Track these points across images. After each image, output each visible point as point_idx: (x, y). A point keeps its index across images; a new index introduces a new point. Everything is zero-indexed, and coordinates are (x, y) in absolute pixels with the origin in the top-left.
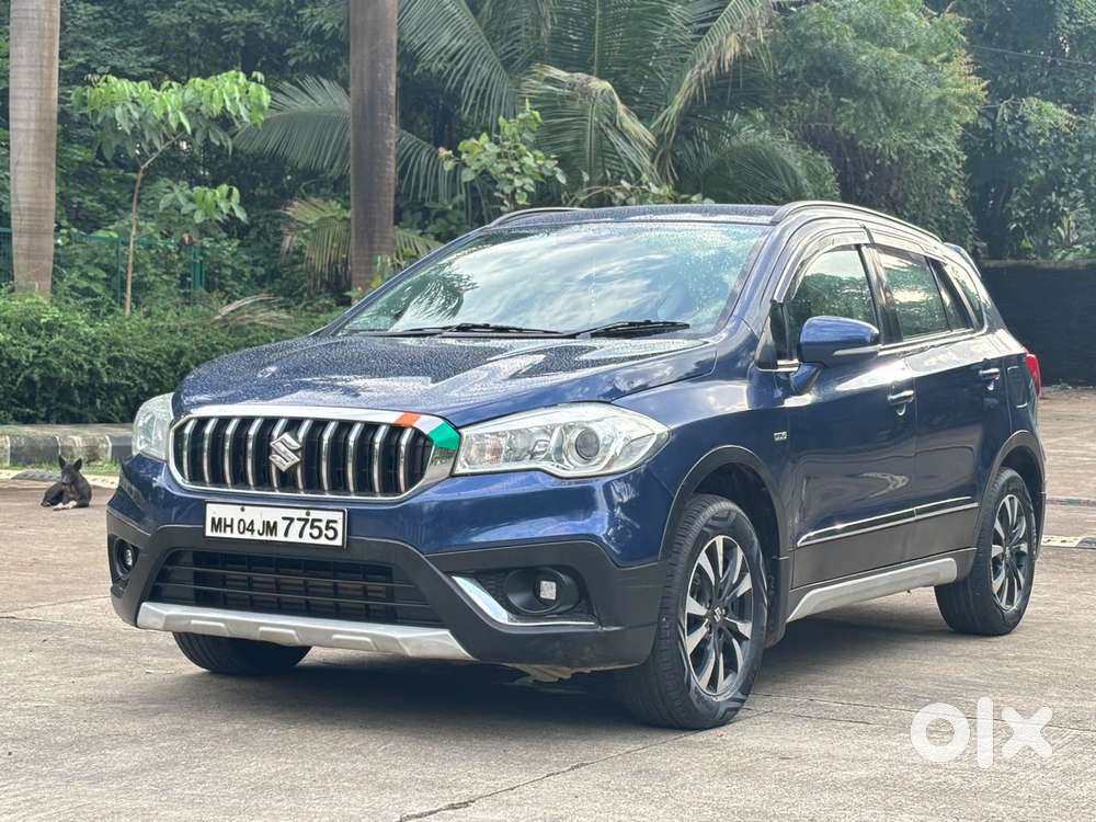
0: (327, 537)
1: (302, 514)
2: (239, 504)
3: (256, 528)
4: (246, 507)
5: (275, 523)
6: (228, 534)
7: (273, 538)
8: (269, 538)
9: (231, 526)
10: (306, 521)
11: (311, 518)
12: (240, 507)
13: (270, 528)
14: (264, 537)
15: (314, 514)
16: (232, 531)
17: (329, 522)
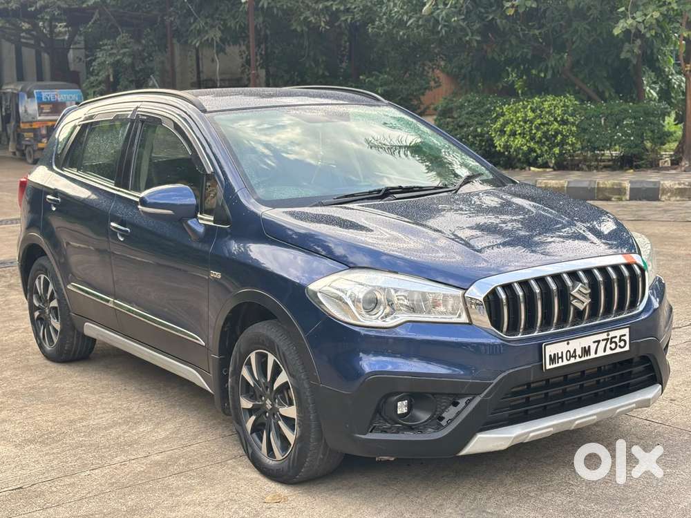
0: (620, 347)
1: (604, 336)
2: (566, 340)
3: (577, 355)
4: (570, 341)
5: (589, 347)
6: (560, 364)
7: (589, 357)
8: (586, 358)
9: (562, 357)
10: (607, 340)
11: (610, 337)
12: (566, 342)
13: (586, 351)
14: (583, 359)
15: (612, 334)
16: (562, 361)
17: (621, 336)
